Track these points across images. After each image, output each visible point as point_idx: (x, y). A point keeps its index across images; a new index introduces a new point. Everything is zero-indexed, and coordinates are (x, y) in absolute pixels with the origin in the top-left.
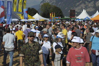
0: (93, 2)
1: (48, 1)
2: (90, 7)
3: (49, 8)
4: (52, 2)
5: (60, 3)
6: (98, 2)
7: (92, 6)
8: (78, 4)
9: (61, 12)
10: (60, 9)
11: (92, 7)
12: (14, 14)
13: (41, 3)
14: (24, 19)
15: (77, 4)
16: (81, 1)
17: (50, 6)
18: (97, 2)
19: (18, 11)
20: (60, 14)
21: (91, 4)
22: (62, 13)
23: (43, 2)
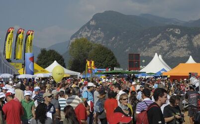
0: (186, 36)
1: (87, 35)
2: (179, 48)
3: (88, 50)
4: (95, 37)
5: (113, 39)
6: (197, 37)
7: (184, 45)
8: (153, 40)
9: (113, 58)
10: (111, 52)
11: (184, 47)
12: (5, 64)
13: (71, 39)
14: (26, 74)
15: (150, 40)
16: (160, 35)
17: (90, 46)
18: (195, 36)
19: (15, 58)
20: (111, 63)
21: (182, 41)
22: (116, 61)
23: (76, 37)
